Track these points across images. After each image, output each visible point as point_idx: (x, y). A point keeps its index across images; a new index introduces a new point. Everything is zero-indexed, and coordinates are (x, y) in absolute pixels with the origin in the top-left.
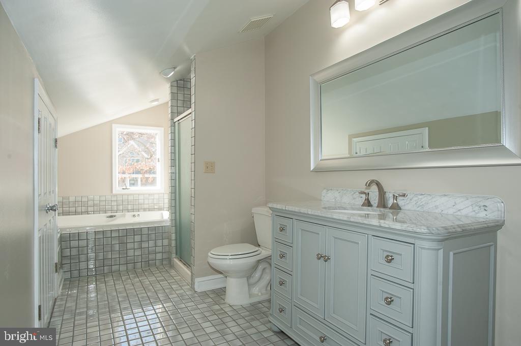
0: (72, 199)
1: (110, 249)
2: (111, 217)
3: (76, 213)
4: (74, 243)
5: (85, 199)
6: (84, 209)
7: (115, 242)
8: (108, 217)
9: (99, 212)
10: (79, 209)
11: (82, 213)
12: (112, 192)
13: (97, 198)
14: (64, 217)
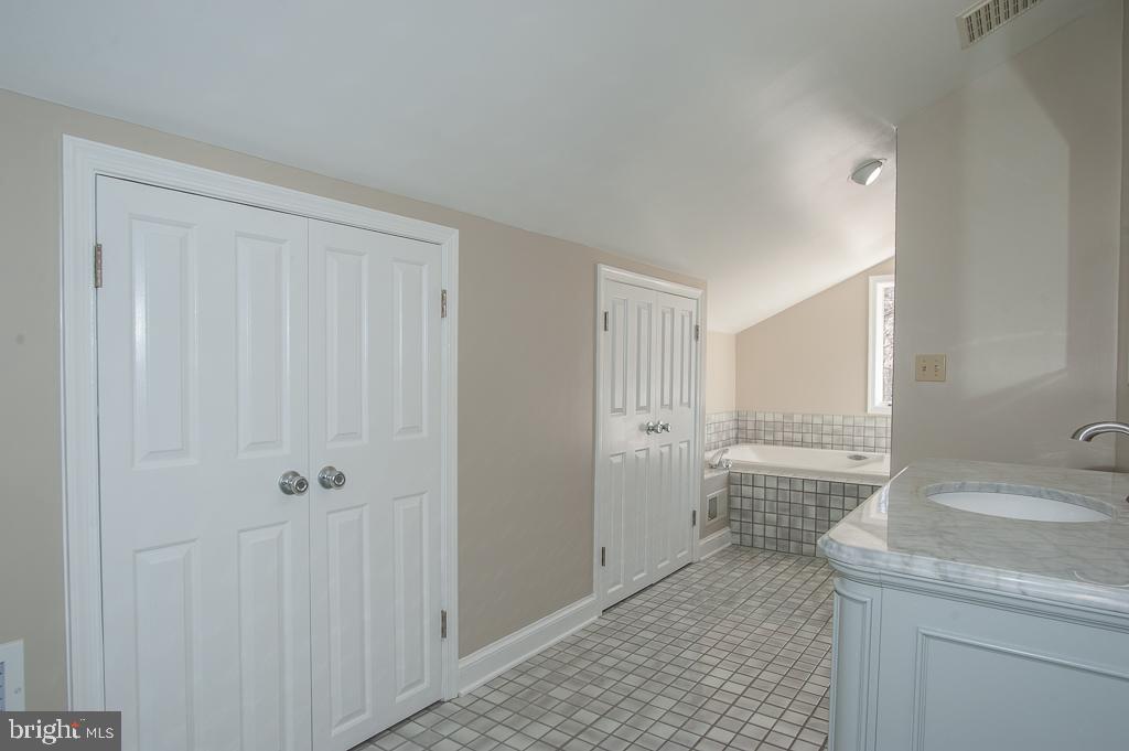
0: (797, 418)
1: (799, 513)
2: (858, 458)
3: (803, 444)
4: (747, 491)
5: (817, 421)
6: (815, 438)
7: (810, 501)
8: (851, 458)
9: (842, 446)
10: (808, 438)
11: (812, 445)
12: (866, 411)
13: (838, 420)
14: (785, 448)
